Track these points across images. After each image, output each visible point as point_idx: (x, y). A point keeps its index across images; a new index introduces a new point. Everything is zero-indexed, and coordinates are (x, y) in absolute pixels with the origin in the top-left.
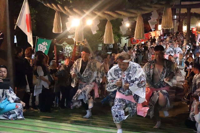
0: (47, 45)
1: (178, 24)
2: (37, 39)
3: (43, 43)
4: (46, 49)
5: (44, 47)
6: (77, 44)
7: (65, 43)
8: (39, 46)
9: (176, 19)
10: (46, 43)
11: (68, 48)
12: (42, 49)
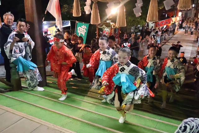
0: (86, 28)
1: (195, 12)
2: (77, 23)
3: (82, 26)
4: (85, 31)
5: (83, 30)
6: (113, 27)
7: (104, 26)
8: (78, 28)
9: (193, 8)
10: (85, 26)
11: (106, 30)
12: (82, 31)
